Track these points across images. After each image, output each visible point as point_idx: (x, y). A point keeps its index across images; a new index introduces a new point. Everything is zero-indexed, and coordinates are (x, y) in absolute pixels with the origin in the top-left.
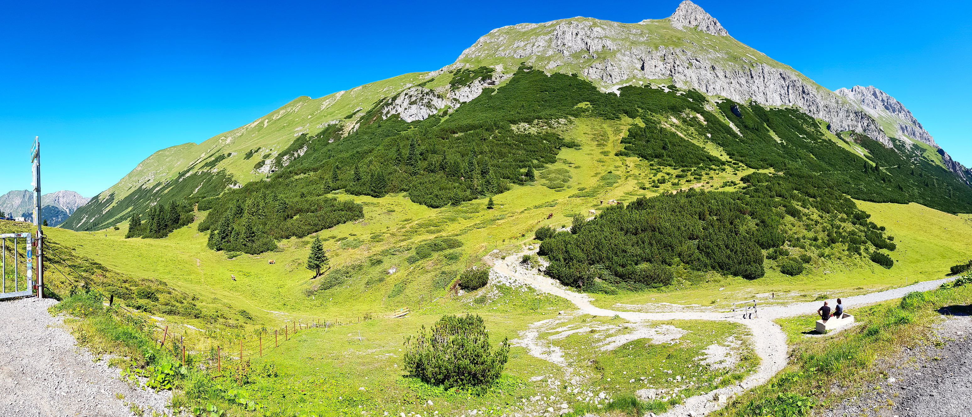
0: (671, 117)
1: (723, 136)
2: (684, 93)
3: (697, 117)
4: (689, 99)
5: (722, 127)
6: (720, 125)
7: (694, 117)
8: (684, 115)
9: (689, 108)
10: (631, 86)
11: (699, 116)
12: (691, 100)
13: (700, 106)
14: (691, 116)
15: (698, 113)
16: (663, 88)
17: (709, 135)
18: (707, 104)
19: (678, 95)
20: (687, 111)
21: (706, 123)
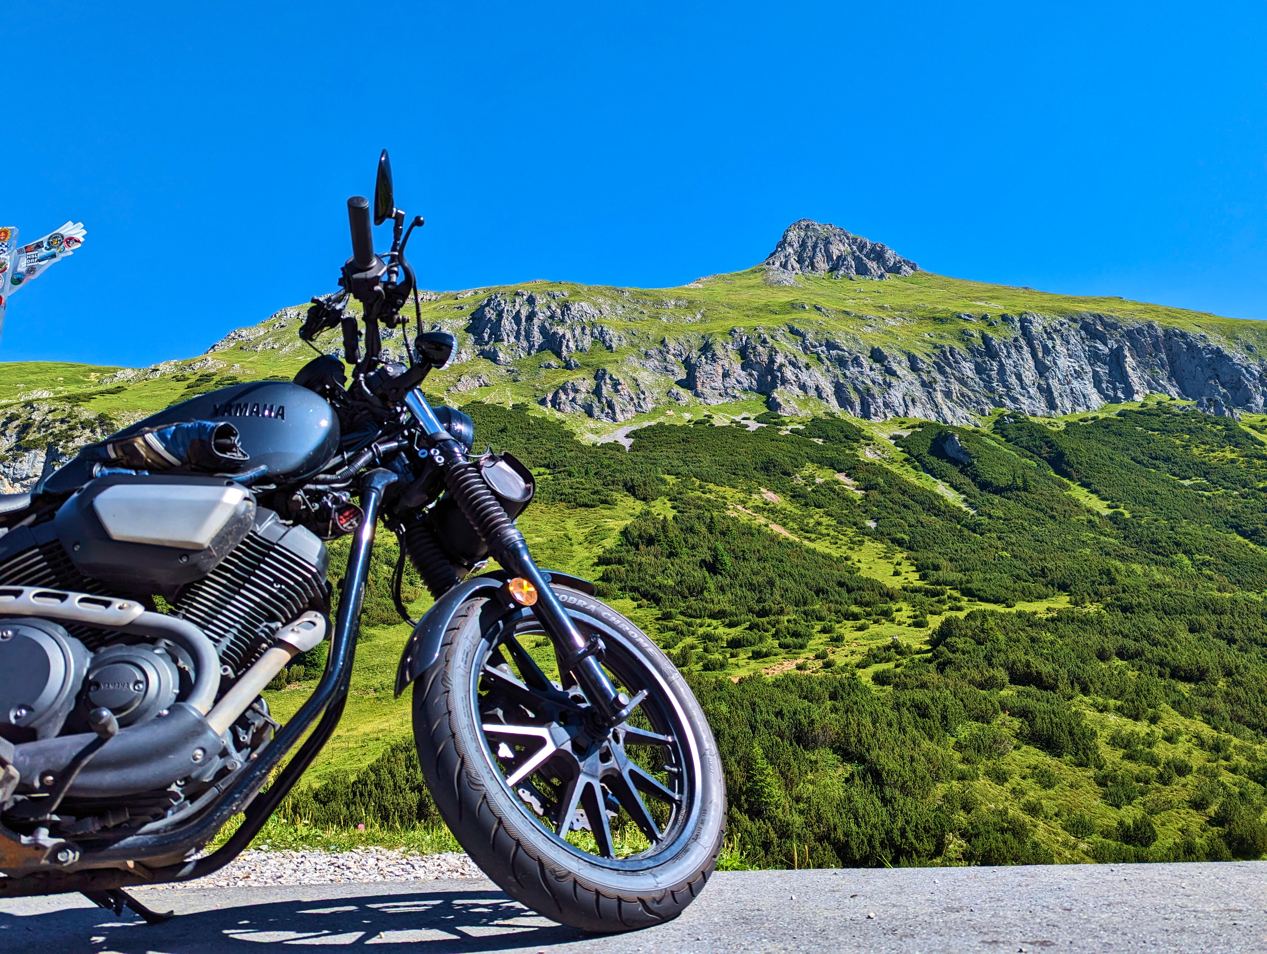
0: (763, 490)
1: (913, 522)
2: (801, 427)
3: (837, 482)
4: (815, 440)
5: (912, 497)
6: (904, 492)
7: (827, 483)
8: (798, 481)
9: (812, 461)
10: (661, 425)
11: (841, 477)
12: (820, 442)
13: (847, 452)
14: (818, 481)
15: (840, 471)
16: (743, 422)
17: (872, 524)
18: (868, 445)
19: (783, 433)
20: (809, 468)
21: (860, 494)
